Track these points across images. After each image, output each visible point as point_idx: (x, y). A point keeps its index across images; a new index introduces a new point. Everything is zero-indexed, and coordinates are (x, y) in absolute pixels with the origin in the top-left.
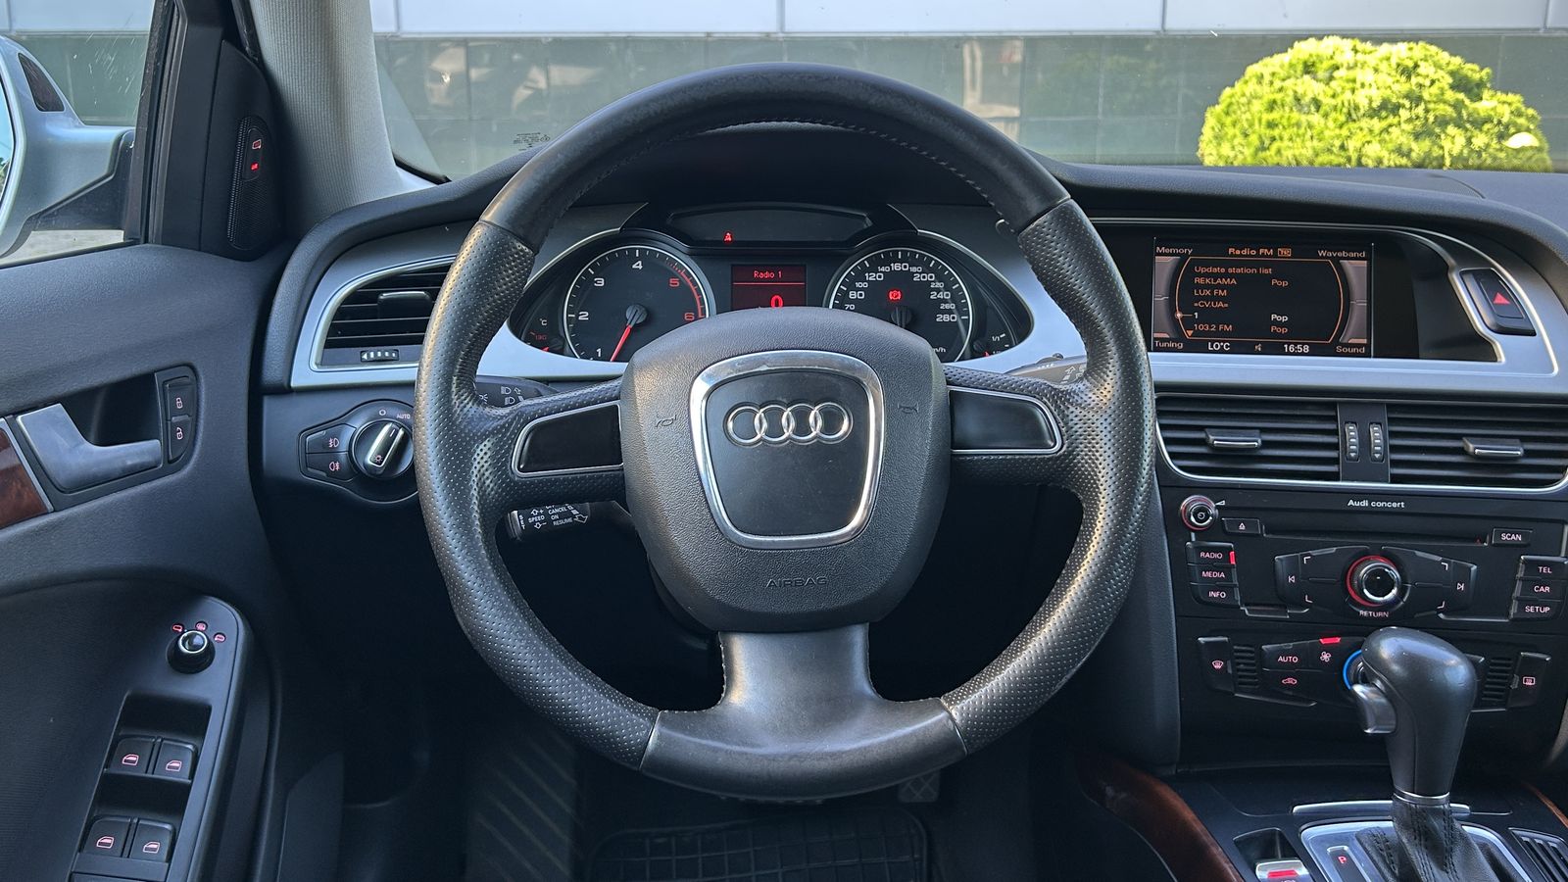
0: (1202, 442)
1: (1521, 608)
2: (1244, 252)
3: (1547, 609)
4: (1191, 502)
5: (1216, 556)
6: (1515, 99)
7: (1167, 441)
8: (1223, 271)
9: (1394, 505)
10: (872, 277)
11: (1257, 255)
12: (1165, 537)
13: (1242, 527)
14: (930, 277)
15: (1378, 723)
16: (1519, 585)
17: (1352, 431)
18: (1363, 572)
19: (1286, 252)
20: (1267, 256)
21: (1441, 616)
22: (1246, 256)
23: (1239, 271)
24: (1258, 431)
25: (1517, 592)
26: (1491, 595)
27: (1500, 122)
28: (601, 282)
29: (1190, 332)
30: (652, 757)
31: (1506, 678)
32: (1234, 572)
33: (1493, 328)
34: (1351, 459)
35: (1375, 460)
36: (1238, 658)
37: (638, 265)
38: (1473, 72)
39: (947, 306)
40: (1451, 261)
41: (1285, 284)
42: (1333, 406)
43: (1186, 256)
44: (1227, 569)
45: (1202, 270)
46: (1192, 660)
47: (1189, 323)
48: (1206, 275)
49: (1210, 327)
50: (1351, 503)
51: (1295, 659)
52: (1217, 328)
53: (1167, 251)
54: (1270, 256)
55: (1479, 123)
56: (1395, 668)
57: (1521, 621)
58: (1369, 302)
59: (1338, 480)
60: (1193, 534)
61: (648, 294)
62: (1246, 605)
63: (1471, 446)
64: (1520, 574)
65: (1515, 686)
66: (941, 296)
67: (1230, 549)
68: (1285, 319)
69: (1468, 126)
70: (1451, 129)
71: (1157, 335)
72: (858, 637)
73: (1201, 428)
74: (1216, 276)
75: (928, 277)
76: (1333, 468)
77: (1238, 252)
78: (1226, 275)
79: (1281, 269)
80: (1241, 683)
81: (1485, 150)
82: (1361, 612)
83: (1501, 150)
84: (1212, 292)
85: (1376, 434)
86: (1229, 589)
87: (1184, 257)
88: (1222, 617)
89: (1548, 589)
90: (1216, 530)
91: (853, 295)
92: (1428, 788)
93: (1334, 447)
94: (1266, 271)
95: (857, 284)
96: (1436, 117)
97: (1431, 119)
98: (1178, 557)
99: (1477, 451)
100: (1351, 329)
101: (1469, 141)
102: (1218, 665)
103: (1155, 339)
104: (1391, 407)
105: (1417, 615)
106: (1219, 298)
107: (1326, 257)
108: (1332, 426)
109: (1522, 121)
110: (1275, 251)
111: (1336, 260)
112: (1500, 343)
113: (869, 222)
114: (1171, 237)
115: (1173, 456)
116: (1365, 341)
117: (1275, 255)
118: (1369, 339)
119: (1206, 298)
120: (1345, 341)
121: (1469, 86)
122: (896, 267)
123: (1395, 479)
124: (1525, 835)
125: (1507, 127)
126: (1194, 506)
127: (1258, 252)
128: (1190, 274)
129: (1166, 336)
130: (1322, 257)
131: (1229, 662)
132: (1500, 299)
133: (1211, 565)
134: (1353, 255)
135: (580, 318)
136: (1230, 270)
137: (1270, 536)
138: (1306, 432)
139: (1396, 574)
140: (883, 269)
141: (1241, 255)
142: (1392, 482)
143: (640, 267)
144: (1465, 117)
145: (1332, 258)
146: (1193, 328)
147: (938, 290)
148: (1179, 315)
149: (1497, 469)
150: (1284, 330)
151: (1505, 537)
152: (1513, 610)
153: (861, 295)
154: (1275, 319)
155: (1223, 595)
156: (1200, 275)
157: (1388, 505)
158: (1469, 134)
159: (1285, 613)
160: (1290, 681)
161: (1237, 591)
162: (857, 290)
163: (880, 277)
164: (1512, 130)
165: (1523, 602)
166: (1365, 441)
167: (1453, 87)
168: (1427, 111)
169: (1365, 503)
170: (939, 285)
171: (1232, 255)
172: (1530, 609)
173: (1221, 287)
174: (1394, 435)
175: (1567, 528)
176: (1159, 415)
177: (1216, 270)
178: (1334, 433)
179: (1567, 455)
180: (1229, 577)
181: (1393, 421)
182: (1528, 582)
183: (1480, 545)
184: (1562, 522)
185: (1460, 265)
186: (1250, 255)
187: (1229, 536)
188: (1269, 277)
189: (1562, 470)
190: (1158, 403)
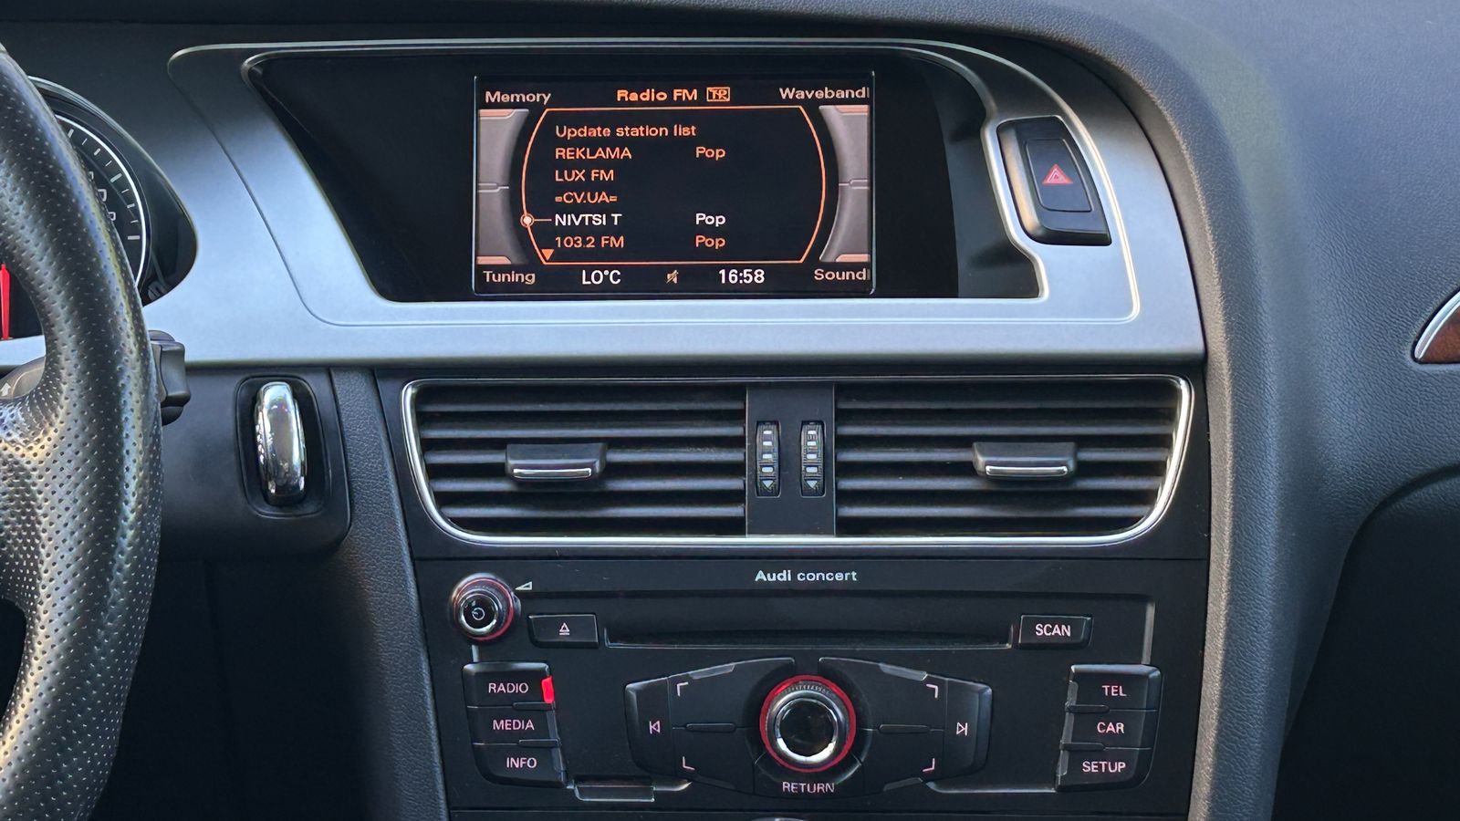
0: (498, 471)
1: (1075, 766)
2: (647, 95)
3: (1120, 766)
4: (468, 587)
5: (517, 688)
7: (434, 472)
8: (607, 132)
9: (839, 577)
11: (669, 102)
12: (423, 657)
13: (565, 631)
16: (1069, 720)
17: (768, 439)
18: (782, 703)
19: (720, 94)
20: (688, 103)
21: (932, 785)
22: (649, 103)
23: (636, 132)
24: (599, 446)
25: (1066, 738)
26: (1019, 743)
29: (548, 253)
32: (551, 719)
33: (1037, 233)
34: (766, 492)
35: (809, 492)
40: (991, 104)
41: (719, 154)
42: (737, 392)
43: (541, 106)
44: (538, 713)
45: (569, 133)
47: (547, 234)
48: (577, 143)
49: (585, 242)
50: (760, 576)
52: (598, 242)
53: (506, 98)
54: (692, 103)
57: (1076, 790)
58: (871, 185)
59: (741, 532)
60: (474, 648)
62: (579, 780)
63: (981, 459)
64: (1071, 701)
67: (540, 674)
68: (719, 221)
71: (483, 260)
73: (499, 445)
74: (593, 144)
76: (735, 512)
77: (634, 97)
78: (613, 142)
79: (713, 126)
82: (784, 785)
84: (587, 175)
85: (812, 440)
86: (542, 751)
87: (536, 109)
88: (527, 806)
89: (1120, 727)
90: (517, 637)
93: (735, 469)
94: (685, 131)
98: (450, 689)
99: (988, 468)
103: (480, 268)
104: (843, 391)
105: (887, 787)
106: (599, 186)
107: (795, 101)
108: (737, 431)
110: (702, 94)
111: (813, 105)
114: (511, 72)
115: (443, 500)
116: (866, 258)
117: (701, 100)
118: (870, 253)
119: (578, 187)
120: (830, 259)
123: (848, 526)
126: (468, 596)
127: (671, 95)
128: (548, 140)
129: (503, 261)
130: (787, 101)
132: (1056, 175)
133: (509, 707)
134: (841, 94)
136: (620, 132)
137: (621, 646)
139: (838, 714)
141: (640, 103)
142: (840, 533)
145: (805, 102)
146: (552, 245)
148: (527, 220)
150: (719, 243)
151: (1041, 630)
152: (1062, 772)
154: (702, 222)
155: (532, 763)
156: (565, 143)
157: (827, 577)
159: (647, 794)
161: (558, 754)
165: (1077, 755)
166: (788, 458)
169: (785, 576)
171: (623, 103)
172: (1090, 767)
173: (604, 164)
174: (845, 442)
175: (1150, 612)
176: (422, 420)
177: (594, 132)
178: (737, 442)
179: (1158, 469)
180: (542, 729)
181: (843, 416)
182: (1087, 718)
183: (996, 647)
184: (1143, 599)
185: (1003, 109)
186: (657, 103)
187: (541, 648)
188: (690, 143)
189: (1148, 498)
190: (417, 401)
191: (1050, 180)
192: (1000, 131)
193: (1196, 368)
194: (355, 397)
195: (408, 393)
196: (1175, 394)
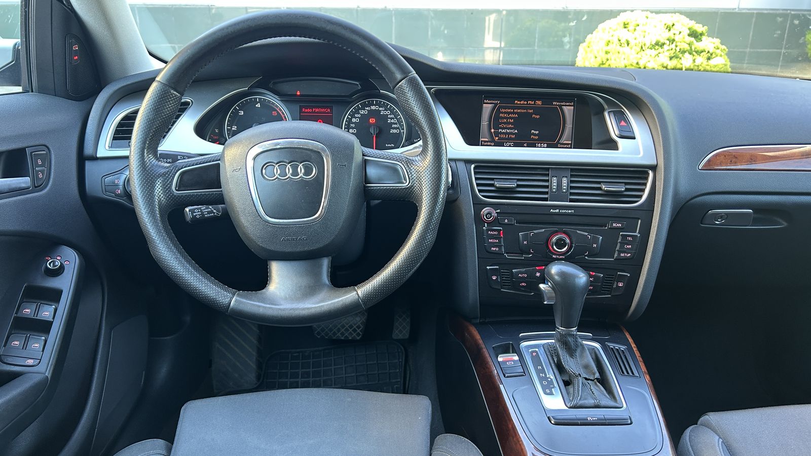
0: (492, 185)
1: (619, 254)
2: (522, 102)
3: (629, 255)
4: (485, 210)
5: (495, 233)
6: (717, 41)
7: (478, 185)
8: (512, 111)
9: (570, 211)
10: (362, 112)
11: (527, 104)
12: (474, 225)
13: (506, 221)
14: (388, 112)
15: (549, 299)
16: (619, 245)
17: (555, 180)
18: (554, 239)
19: (539, 103)
20: (531, 104)
21: (586, 257)
22: (522, 104)
23: (519, 111)
24: (516, 180)
25: (618, 248)
26: (607, 250)
27: (708, 52)
28: (242, 113)
29: (497, 138)
30: (232, 309)
31: (611, 283)
32: (502, 240)
33: (618, 136)
34: (553, 192)
35: (563, 192)
36: (502, 275)
37: (258, 105)
38: (699, 28)
39: (395, 126)
40: (606, 107)
41: (538, 117)
42: (548, 169)
43: (497, 104)
44: (499, 238)
45: (503, 110)
46: (484, 276)
47: (497, 134)
48: (505, 113)
49: (506, 136)
50: (552, 210)
51: (526, 276)
52: (509, 136)
53: (489, 102)
54: (532, 104)
55: (699, 53)
56: (556, 277)
57: (619, 260)
58: (573, 125)
59: (547, 201)
60: (486, 224)
61: (263, 118)
62: (507, 253)
63: (604, 187)
64: (619, 240)
65: (615, 286)
66: (392, 121)
67: (501, 230)
68: (537, 132)
69: (694, 53)
70: (687, 54)
71: (482, 139)
72: (325, 263)
73: (492, 179)
74: (509, 113)
75: (387, 113)
76: (546, 196)
77: (519, 102)
78: (513, 113)
79: (537, 110)
80: (504, 285)
81: (701, 65)
82: (553, 256)
83: (708, 65)
84: (507, 121)
85: (565, 181)
86: (500, 247)
87: (496, 104)
88: (496, 258)
89: (630, 246)
90: (496, 222)
91: (354, 120)
92: (568, 325)
93: (547, 187)
94: (530, 111)
95: (356, 115)
96: (680, 49)
97: (678, 50)
98: (480, 233)
99: (605, 189)
100: (564, 138)
101: (694, 61)
102: (494, 278)
103: (482, 141)
104: (572, 170)
105: (576, 257)
106: (510, 123)
107: (556, 105)
108: (547, 178)
109: (718, 52)
110: (535, 103)
111: (560, 106)
112: (621, 142)
113: (360, 87)
114: (490, 95)
115: (480, 191)
116: (570, 142)
117: (535, 104)
118: (572, 141)
119: (505, 123)
120: (562, 142)
121: (697, 35)
122: (373, 108)
123: (571, 201)
124: (612, 345)
125: (712, 54)
126: (486, 212)
127: (527, 102)
128: (499, 112)
129: (486, 139)
130: (555, 105)
131: (499, 277)
132: (623, 123)
133: (493, 237)
134: (567, 104)
135: (233, 129)
136: (515, 111)
137: (518, 225)
138: (536, 180)
139: (568, 241)
140: (367, 108)
141: (520, 104)
142: (570, 202)
143: (259, 106)
144: (693, 50)
145: (558, 105)
146: (498, 136)
147: (391, 119)
148: (493, 130)
149: (614, 196)
150: (537, 137)
151: (614, 225)
152: (616, 255)
153: (357, 120)
154: (533, 132)
155: (497, 249)
156: (502, 113)
157: (567, 211)
158: (694, 57)
159: (522, 257)
160: (523, 284)
161: (503, 248)
162: (356, 118)
163: (366, 112)
164: (714, 55)
165: (620, 252)
166: (560, 184)
167: (689, 35)
168: (676, 46)
169: (557, 211)
170: (392, 116)
171: (516, 104)
172: (622, 255)
173: (511, 118)
174: (572, 182)
175: (640, 221)
176: (475, 173)
177: (509, 110)
178: (547, 181)
179: (643, 190)
180: (500, 242)
181: (572, 176)
182: (622, 244)
183: (604, 228)
184: (639, 219)
185: (609, 108)
186: (524, 104)
187: (500, 225)
188: (532, 114)
189: (640, 197)
190: (475, 168)
191: (621, 124)
192: (609, 112)
193: (654, 168)
194: (461, 167)
195: (473, 166)
196: (648, 174)
